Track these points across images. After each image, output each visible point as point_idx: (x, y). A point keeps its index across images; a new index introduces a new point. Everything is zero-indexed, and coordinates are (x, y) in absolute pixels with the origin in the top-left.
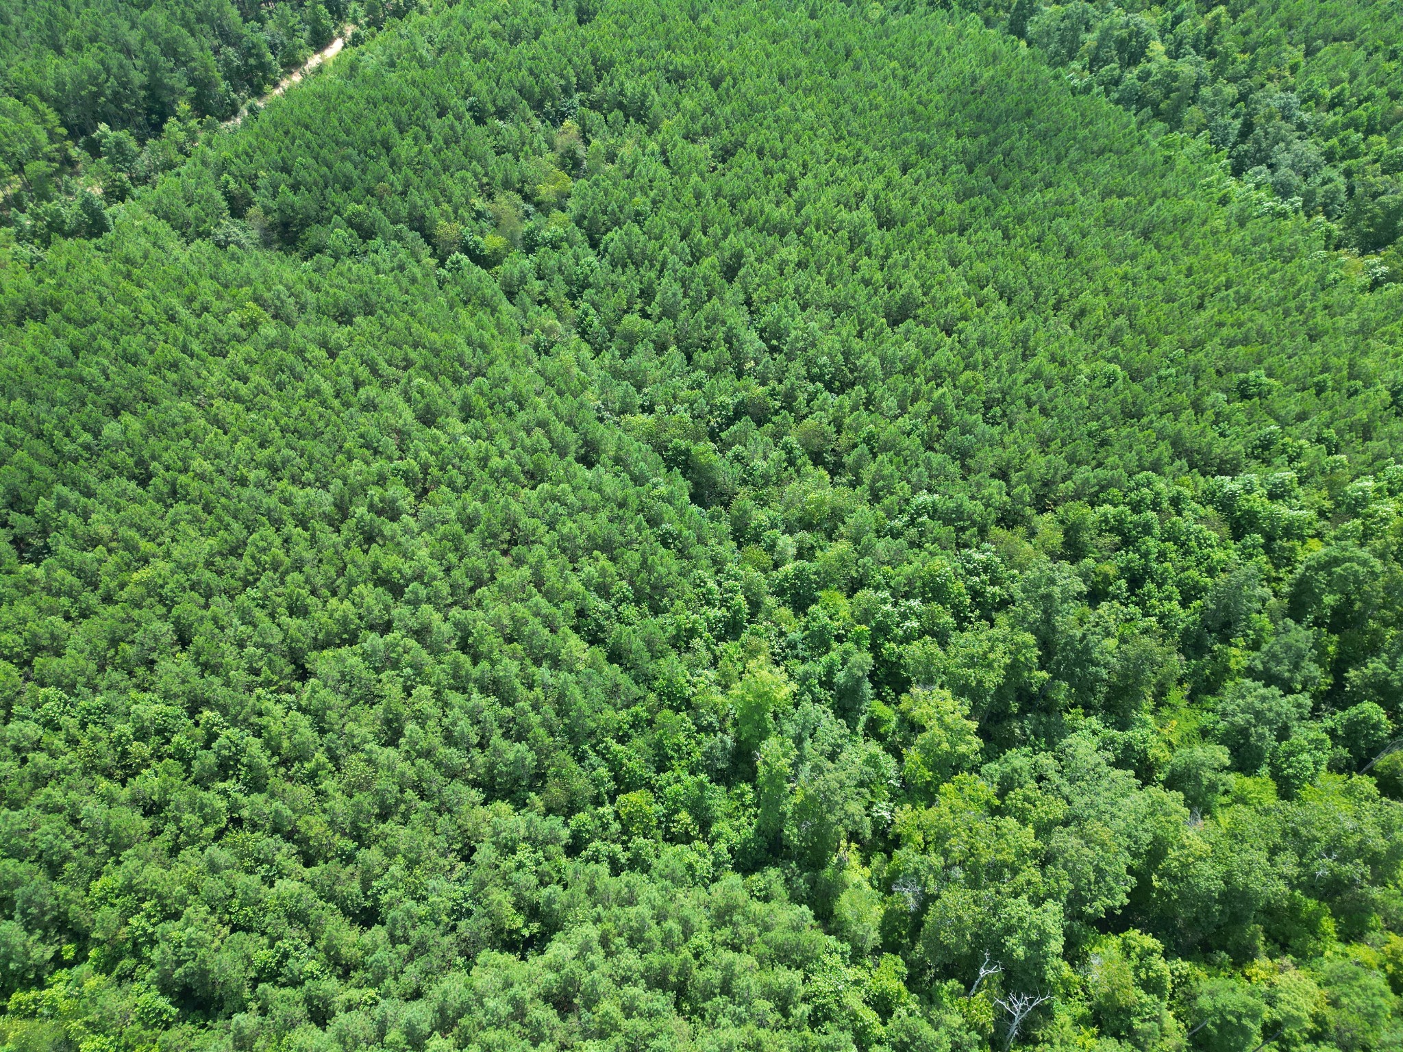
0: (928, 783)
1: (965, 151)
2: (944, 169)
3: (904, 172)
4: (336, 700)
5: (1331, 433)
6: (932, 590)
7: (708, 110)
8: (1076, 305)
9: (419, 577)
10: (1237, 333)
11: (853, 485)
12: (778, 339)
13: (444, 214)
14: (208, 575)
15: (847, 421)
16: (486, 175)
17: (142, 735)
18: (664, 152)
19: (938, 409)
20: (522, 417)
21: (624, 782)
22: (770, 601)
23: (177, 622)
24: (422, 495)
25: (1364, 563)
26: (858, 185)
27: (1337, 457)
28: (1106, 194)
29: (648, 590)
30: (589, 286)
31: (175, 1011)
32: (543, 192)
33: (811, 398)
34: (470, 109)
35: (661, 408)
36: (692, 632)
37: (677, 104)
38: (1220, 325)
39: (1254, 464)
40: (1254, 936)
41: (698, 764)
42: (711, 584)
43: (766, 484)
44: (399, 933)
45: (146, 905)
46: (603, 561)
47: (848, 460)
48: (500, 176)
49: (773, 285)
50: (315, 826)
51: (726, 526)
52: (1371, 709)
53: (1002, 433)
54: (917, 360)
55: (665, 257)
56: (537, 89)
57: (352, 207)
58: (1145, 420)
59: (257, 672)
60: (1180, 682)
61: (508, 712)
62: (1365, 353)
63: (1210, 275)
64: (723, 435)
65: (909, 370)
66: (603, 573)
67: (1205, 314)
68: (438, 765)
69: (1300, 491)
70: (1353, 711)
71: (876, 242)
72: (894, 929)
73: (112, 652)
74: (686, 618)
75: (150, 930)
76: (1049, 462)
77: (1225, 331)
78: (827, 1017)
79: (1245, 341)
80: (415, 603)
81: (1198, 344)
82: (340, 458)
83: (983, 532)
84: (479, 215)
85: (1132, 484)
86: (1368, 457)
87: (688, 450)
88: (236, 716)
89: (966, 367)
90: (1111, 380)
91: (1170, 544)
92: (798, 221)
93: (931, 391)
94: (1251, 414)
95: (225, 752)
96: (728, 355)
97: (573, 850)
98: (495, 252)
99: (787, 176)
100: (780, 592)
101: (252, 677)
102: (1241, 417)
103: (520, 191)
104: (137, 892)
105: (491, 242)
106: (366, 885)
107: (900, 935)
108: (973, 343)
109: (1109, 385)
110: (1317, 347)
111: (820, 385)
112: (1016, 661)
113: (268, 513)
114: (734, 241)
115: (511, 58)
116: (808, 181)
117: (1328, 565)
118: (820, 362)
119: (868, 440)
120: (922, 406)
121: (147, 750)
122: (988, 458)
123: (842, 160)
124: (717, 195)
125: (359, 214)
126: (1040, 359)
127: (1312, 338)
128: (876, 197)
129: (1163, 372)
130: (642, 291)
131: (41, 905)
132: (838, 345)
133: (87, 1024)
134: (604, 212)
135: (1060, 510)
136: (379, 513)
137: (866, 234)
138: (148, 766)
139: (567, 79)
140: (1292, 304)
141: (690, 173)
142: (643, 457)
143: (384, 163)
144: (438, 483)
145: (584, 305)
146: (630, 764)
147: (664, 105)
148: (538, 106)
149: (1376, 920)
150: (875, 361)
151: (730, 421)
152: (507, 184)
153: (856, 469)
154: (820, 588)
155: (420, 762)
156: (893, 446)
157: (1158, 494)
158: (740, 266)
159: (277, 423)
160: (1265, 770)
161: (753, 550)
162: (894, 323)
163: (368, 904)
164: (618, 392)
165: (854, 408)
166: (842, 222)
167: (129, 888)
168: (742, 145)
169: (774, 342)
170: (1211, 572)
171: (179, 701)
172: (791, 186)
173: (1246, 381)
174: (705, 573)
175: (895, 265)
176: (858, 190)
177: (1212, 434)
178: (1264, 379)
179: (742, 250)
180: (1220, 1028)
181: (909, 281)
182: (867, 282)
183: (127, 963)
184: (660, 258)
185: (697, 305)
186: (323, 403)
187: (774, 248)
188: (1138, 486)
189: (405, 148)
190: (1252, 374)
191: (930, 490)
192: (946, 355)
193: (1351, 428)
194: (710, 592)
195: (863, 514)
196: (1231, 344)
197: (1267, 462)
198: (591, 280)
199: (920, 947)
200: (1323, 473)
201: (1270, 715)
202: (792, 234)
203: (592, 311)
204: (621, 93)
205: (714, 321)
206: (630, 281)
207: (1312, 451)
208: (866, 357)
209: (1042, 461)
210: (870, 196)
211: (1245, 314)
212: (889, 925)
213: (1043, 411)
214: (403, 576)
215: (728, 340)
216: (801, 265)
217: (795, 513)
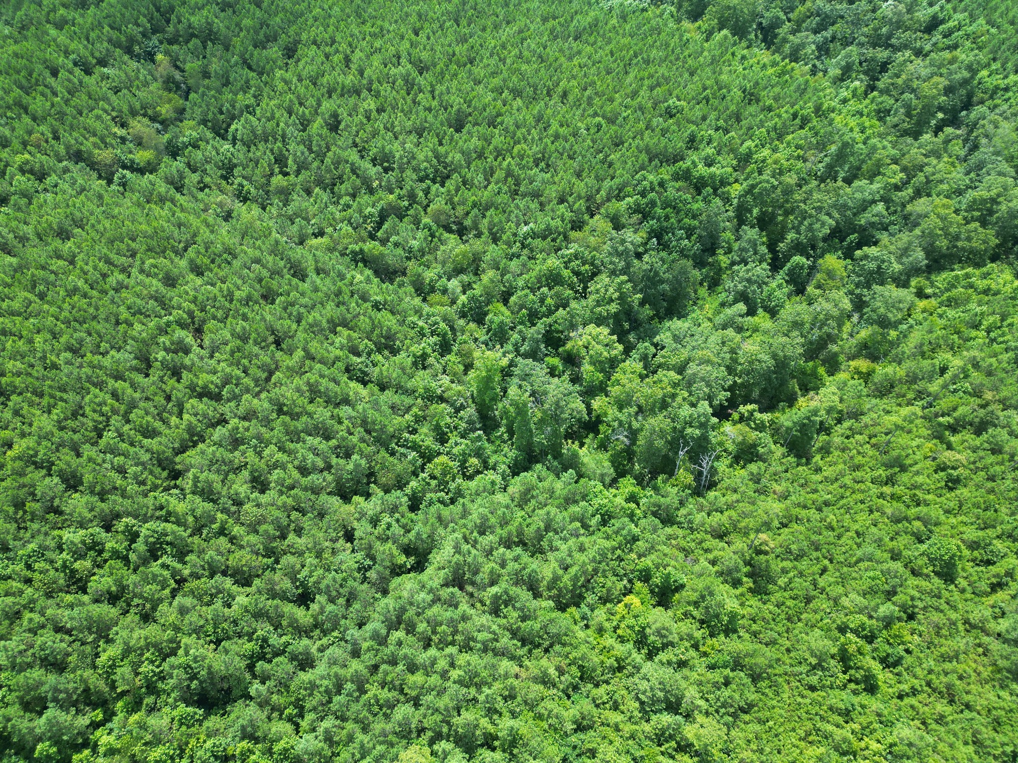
0: (601, 382)
1: (448, 13)
2: (441, 27)
3: (417, 34)
4: (213, 477)
5: (721, 123)
6: (553, 280)
7: (263, 24)
8: (560, 90)
9: (226, 381)
10: (653, 81)
11: (479, 235)
12: (388, 161)
13: (95, 145)
14: (67, 435)
15: (456, 199)
16: (113, 110)
17: (79, 555)
18: (245, 62)
19: (509, 173)
20: (236, 264)
21: (428, 457)
22: (462, 322)
23: (61, 474)
24: (199, 332)
25: (768, 182)
26: (392, 50)
27: (730, 135)
28: (545, 20)
29: (383, 340)
30: (235, 166)
31: (201, 712)
32: (164, 111)
33: (427, 192)
34: (75, 64)
35: (329, 230)
36: (424, 356)
37: (238, 25)
38: (642, 79)
39: (690, 152)
40: (793, 387)
41: (465, 430)
42: (421, 323)
43: (423, 255)
44: (334, 593)
45: (147, 655)
46: (345, 332)
47: (468, 222)
48: (125, 108)
49: (369, 128)
50: (242, 558)
51: (410, 289)
52: (798, 259)
53: (552, 177)
54: (483, 148)
55: (283, 130)
56: (123, 39)
57: (19, 159)
58: (626, 145)
59: (143, 483)
60: (701, 284)
61: (333, 442)
62: (720, 74)
63: (624, 52)
64: (379, 234)
65: (481, 156)
66: (349, 338)
67: (631, 76)
68: (305, 489)
69: (720, 158)
70: (789, 265)
71: (423, 83)
72: (620, 464)
73: (21, 513)
74: (416, 349)
75: (157, 670)
76: (586, 184)
77: (646, 82)
78: (610, 517)
79: (658, 85)
80: (236, 398)
81: (634, 94)
82: (122, 328)
83: (566, 238)
84: (123, 140)
85: (635, 182)
86: (744, 130)
87: (361, 250)
88: (145, 515)
89: (515, 143)
90: (599, 127)
91: (668, 209)
92: (365, 82)
93: (500, 165)
94: (678, 124)
95: (151, 540)
96: (358, 182)
97: (414, 507)
98: (149, 163)
99: (341, 56)
100: (463, 315)
101: (142, 488)
102: (675, 128)
103: (144, 115)
104: (135, 651)
105: (142, 156)
106: (294, 580)
107: (624, 466)
108: (512, 128)
109: (599, 130)
110: (696, 78)
111: (428, 182)
112: (621, 293)
113: (89, 379)
114: (327, 106)
115: (90, 20)
116: (358, 54)
117: (750, 191)
118: (422, 167)
119: (474, 205)
120: (499, 174)
121: (88, 564)
122: (552, 192)
123: (374, 35)
124: (300, 80)
125: (27, 162)
126: (554, 126)
127: (692, 74)
128: (409, 54)
129: (625, 114)
130: (276, 160)
131: (66, 691)
132: (430, 154)
133: (146, 744)
134: (221, 113)
135: (602, 211)
136: (175, 352)
137: (414, 79)
138: (94, 574)
139: (143, 26)
140: (672, 58)
141: (272, 70)
142: (335, 262)
143: (27, 119)
144: (204, 322)
145: (239, 180)
146: (426, 444)
147: (228, 28)
148: (129, 51)
149: (842, 358)
150: (458, 156)
151: (380, 225)
152: (133, 113)
153: (476, 226)
154: (487, 305)
155: (292, 492)
156: (492, 204)
157: (651, 183)
158: (339, 123)
159: (57, 320)
160: (760, 311)
161: (435, 297)
162: (458, 130)
163: (300, 591)
164: (295, 229)
165: (457, 190)
166: (395, 75)
167: (127, 651)
168: (299, 42)
169: (386, 164)
170: (694, 217)
171: (95, 523)
172: (347, 60)
173: (669, 107)
174: (415, 319)
175: (442, 94)
176: (394, 52)
177: (664, 141)
178: (678, 103)
179: (335, 111)
180: (799, 431)
181: (456, 101)
182: (429, 110)
183: (149, 700)
184: (280, 133)
185: (321, 156)
186: (85, 296)
187: (356, 105)
188: (639, 182)
189: (38, 104)
190: (671, 102)
191: (526, 224)
192: (498, 140)
193: (730, 117)
194: (422, 328)
195: (493, 251)
196: (652, 88)
197: (697, 149)
198: (235, 161)
199: (637, 467)
200: (726, 145)
201: (754, 278)
202: (365, 93)
203: (245, 183)
204: (190, 26)
205: (339, 163)
206: (263, 153)
207: (716, 136)
208: (451, 155)
209: (582, 184)
210: (404, 54)
211: (651, 69)
212: (615, 462)
213: (571, 157)
214: (217, 386)
215: (354, 171)
216: (380, 110)
217: (449, 266)
